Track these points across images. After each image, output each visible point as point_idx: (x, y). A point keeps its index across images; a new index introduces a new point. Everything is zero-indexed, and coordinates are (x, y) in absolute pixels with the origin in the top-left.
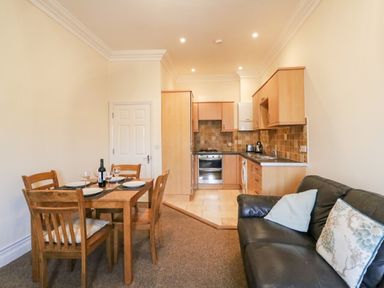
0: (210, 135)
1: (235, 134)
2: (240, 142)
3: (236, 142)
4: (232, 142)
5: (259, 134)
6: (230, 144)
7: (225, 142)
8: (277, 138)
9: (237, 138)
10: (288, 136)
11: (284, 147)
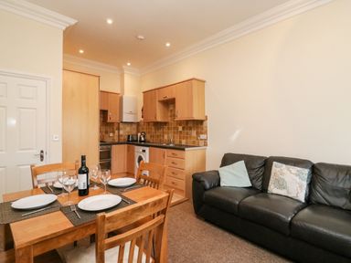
2: (121, 132)
3: (117, 132)
6: (111, 135)
7: (106, 132)
8: (168, 129)
9: (118, 129)
10: (183, 128)
11: (177, 136)
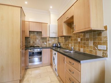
0: (36, 39)
1: (48, 39)
2: (50, 42)
4: (46, 42)
5: (58, 39)
6: (45, 43)
7: (43, 42)
8: (71, 40)
9: (49, 41)
10: (81, 40)
11: (77, 45)
